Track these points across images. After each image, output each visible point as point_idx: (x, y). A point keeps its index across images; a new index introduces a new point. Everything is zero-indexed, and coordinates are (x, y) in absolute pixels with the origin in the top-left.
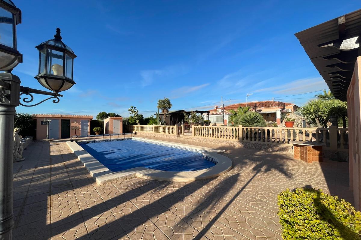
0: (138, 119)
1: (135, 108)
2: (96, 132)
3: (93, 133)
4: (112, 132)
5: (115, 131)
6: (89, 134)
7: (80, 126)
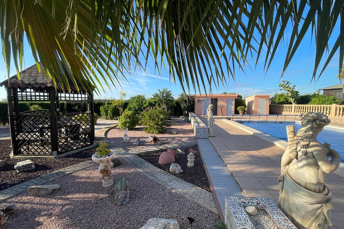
0: (292, 97)
1: (288, 82)
2: (240, 112)
3: (237, 112)
4: (257, 112)
5: (260, 111)
6: (233, 113)
7: (225, 104)
